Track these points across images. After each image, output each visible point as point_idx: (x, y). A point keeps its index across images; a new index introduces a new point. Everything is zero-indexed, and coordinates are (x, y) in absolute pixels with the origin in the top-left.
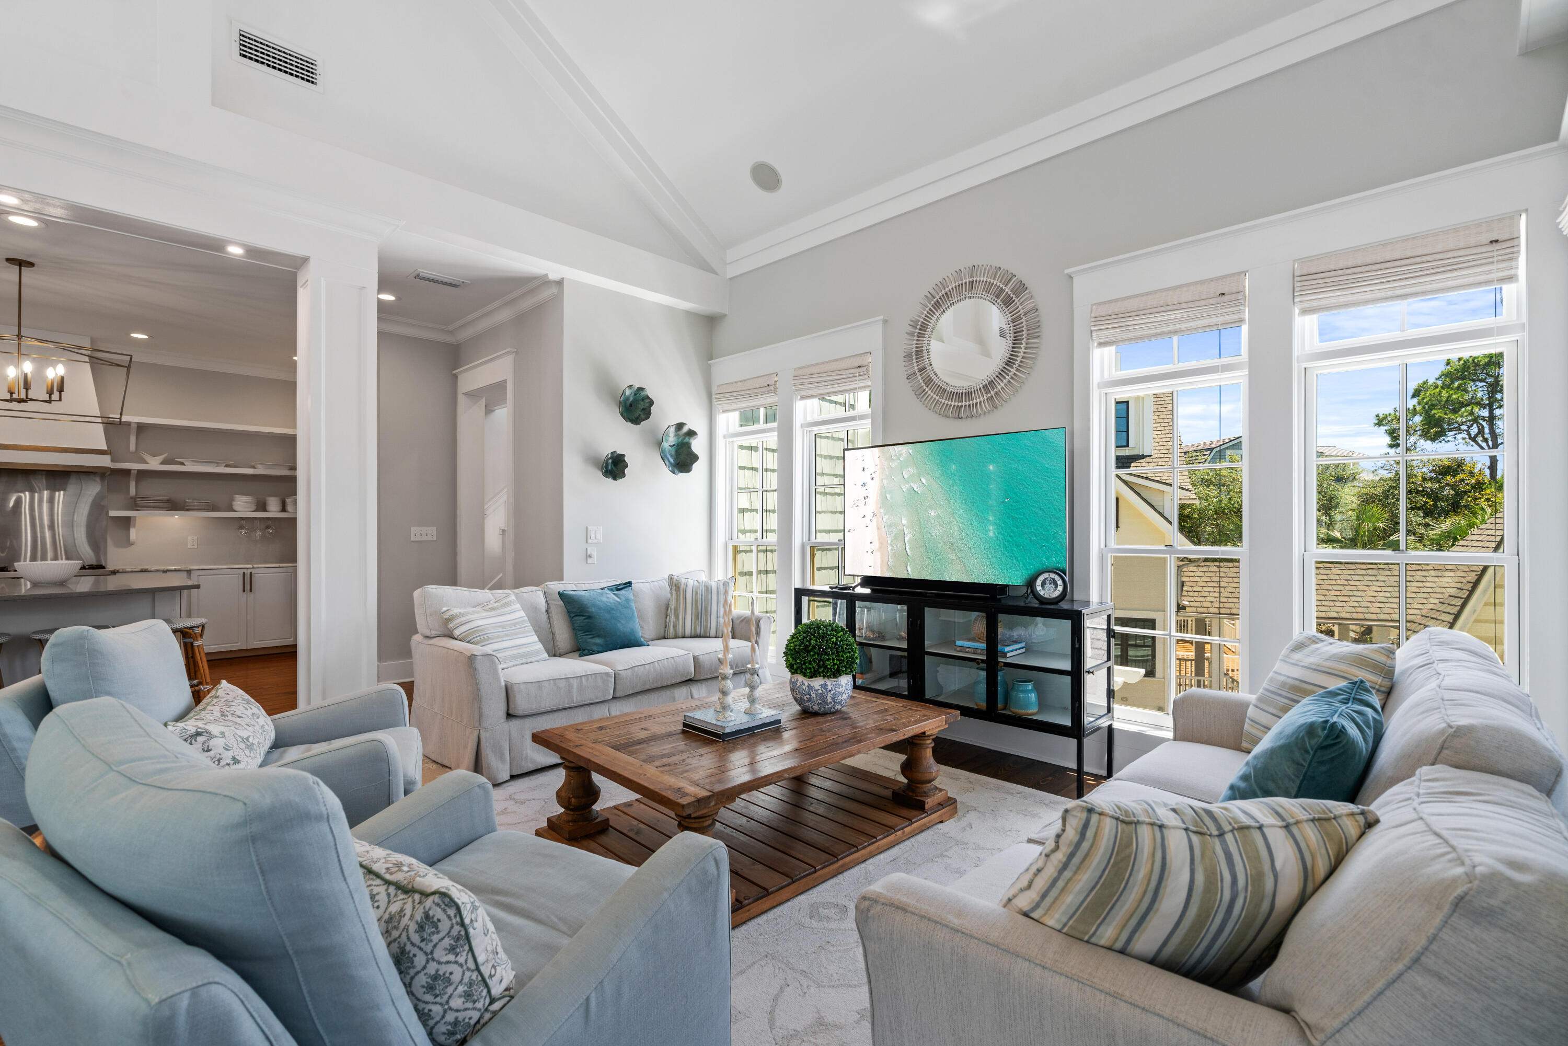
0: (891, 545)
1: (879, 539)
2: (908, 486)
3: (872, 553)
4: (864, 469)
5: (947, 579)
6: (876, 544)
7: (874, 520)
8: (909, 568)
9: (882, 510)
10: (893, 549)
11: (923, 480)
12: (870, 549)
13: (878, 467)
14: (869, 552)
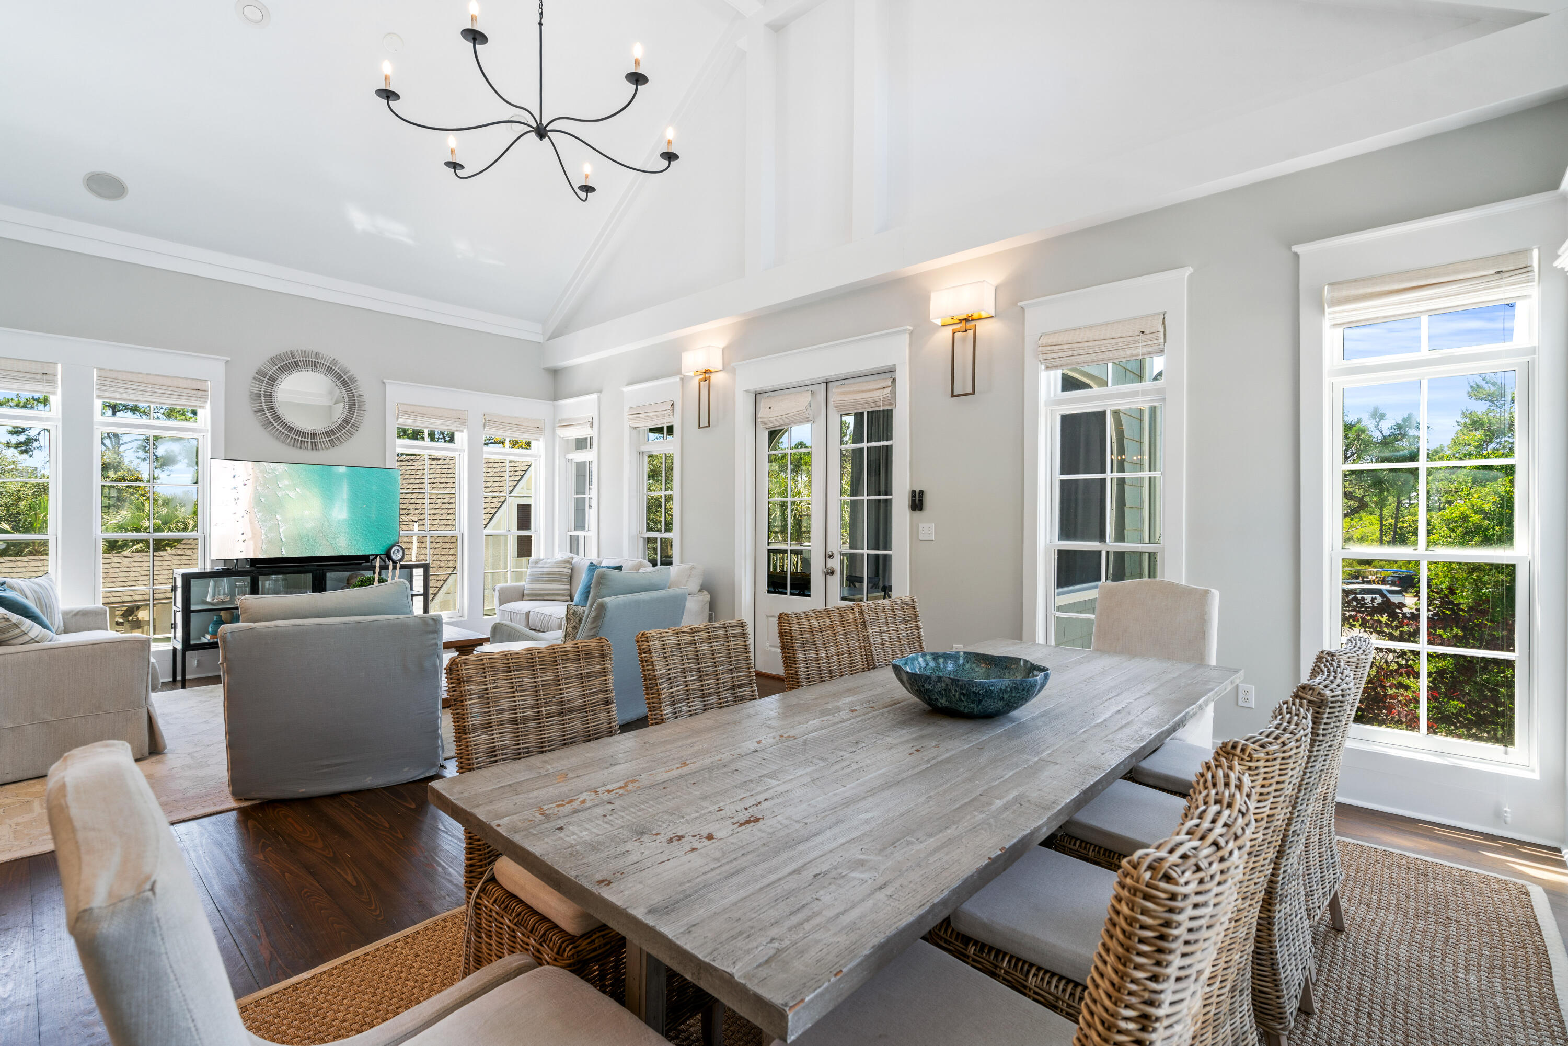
0: (265, 534)
1: (252, 531)
2: (283, 493)
3: (244, 541)
4: (234, 477)
5: (318, 555)
6: (249, 534)
7: (247, 517)
8: (283, 550)
9: (256, 509)
10: (267, 537)
11: (298, 490)
12: (243, 537)
13: (252, 476)
14: (241, 541)
